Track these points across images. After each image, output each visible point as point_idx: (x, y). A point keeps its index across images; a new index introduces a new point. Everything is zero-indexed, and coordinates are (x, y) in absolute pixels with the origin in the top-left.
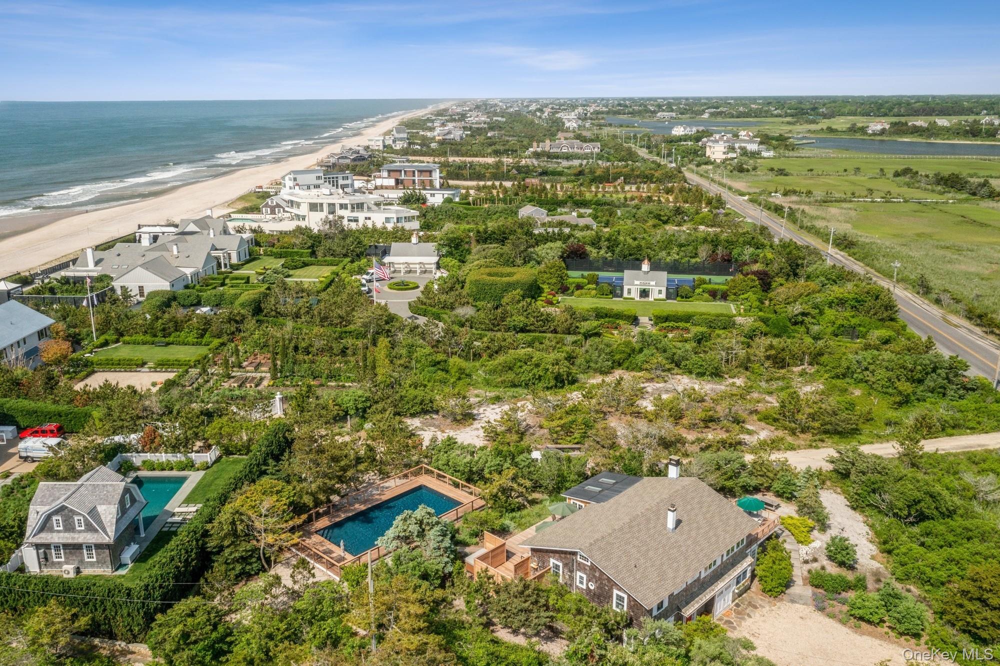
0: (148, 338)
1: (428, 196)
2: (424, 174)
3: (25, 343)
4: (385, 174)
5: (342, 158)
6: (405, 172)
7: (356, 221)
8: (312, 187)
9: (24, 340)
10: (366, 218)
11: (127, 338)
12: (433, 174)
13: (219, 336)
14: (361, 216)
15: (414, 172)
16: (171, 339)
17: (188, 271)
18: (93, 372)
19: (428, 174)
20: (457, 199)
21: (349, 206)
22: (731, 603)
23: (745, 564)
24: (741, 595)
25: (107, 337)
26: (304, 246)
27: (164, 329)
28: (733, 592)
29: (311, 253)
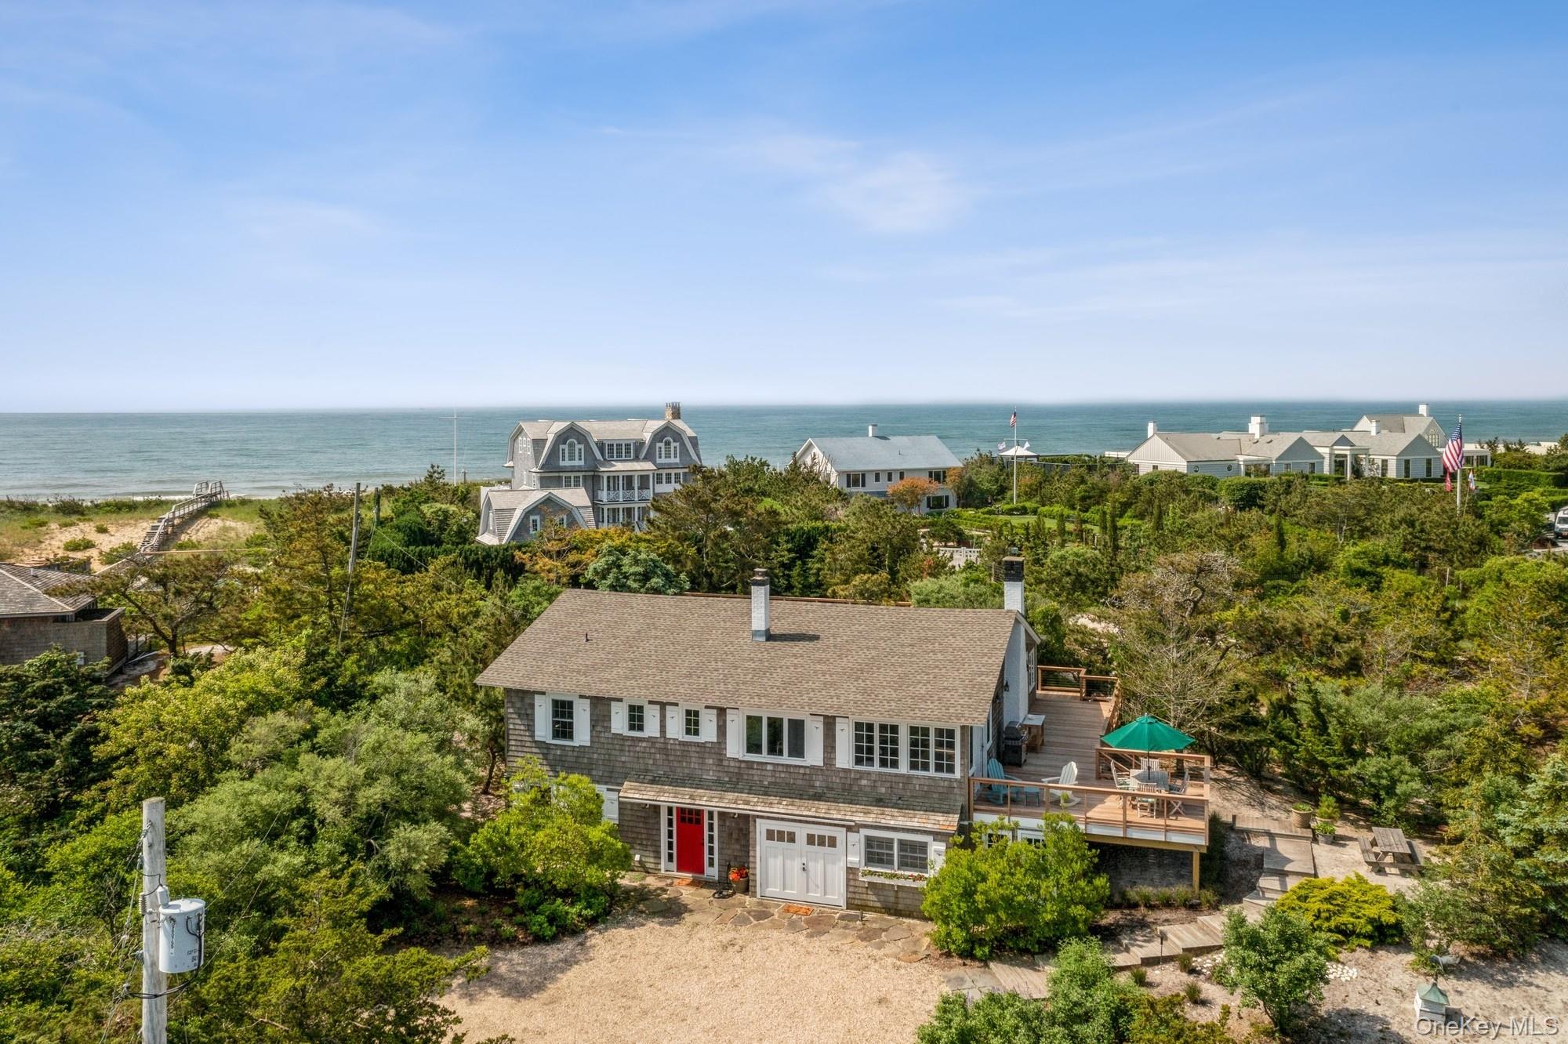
3: (902, 478)
9: (902, 475)
11: (1045, 508)
17: (1244, 458)
22: (842, 902)
23: (918, 820)
24: (898, 913)
25: (1028, 504)
26: (1552, 465)
27: (1083, 499)
28: (851, 871)
29: (1555, 477)
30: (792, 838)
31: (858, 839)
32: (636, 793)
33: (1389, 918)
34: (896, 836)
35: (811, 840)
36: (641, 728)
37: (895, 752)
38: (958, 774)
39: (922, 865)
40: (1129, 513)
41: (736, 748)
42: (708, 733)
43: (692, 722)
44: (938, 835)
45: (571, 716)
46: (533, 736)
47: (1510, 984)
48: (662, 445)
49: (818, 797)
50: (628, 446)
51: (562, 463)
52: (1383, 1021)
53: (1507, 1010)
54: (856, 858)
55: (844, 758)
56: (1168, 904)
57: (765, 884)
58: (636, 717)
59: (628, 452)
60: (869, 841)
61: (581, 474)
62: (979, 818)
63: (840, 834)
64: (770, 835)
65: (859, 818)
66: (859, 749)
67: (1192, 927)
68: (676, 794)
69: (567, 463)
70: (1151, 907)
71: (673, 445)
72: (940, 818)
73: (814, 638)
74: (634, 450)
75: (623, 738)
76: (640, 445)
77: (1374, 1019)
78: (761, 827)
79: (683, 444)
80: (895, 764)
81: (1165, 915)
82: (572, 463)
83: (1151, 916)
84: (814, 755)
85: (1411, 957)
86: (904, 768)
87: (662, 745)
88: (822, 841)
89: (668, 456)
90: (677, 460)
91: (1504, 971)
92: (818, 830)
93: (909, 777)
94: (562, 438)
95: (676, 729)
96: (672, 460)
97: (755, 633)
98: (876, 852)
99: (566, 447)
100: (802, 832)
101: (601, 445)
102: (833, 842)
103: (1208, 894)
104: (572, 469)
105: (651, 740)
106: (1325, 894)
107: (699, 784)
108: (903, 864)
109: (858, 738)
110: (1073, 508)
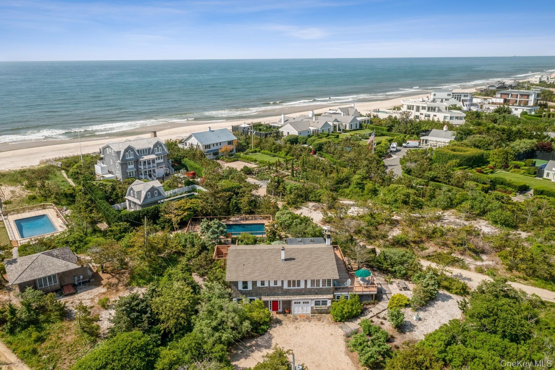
0: (269, 152)
1: (513, 110)
2: (524, 96)
3: (220, 145)
4: (499, 96)
5: (492, 86)
6: (512, 95)
7: (429, 116)
8: (444, 100)
9: (220, 144)
10: (434, 116)
11: (263, 151)
12: (530, 97)
13: (293, 156)
14: (432, 114)
15: (517, 95)
16: (276, 154)
17: (312, 128)
18: (237, 160)
19: (526, 97)
20: (533, 113)
21: (427, 108)
22: (310, 313)
23: (325, 297)
24: (321, 313)
25: (257, 149)
26: (387, 126)
27: (275, 149)
28: (312, 307)
29: (388, 129)
30: (300, 303)
31: (313, 302)
32: (264, 298)
33: (408, 303)
34: (321, 300)
35: (304, 303)
36: (264, 285)
37: (319, 284)
38: (332, 286)
39: (326, 304)
40: (289, 155)
41: (286, 286)
42: (279, 284)
43: (276, 282)
44: (329, 299)
45: (247, 284)
46: (238, 289)
47: (426, 311)
48: (156, 148)
49: (304, 294)
50: (146, 150)
51: (127, 158)
52: (410, 322)
53: (427, 316)
54: (313, 305)
55: (309, 286)
56: (370, 304)
57: (294, 312)
58: (263, 283)
59: (146, 152)
60: (316, 302)
61: (133, 161)
62: (335, 294)
63: (310, 301)
64: (295, 303)
65: (314, 298)
66: (312, 284)
67: (375, 308)
68: (274, 298)
69: (128, 158)
70: (367, 305)
71: (159, 148)
72: (329, 295)
73: (294, 259)
74: (149, 151)
75: (260, 287)
76: (150, 149)
77: (409, 322)
78: (293, 302)
79: (162, 147)
80: (319, 286)
81: (369, 306)
82: (130, 158)
83: (368, 307)
84: (302, 286)
85: (411, 309)
86: (321, 286)
87: (269, 288)
88: (306, 303)
89: (158, 151)
90: (161, 152)
91: (424, 308)
92: (305, 301)
93: (322, 288)
94: (126, 151)
95: (272, 284)
96: (160, 152)
97: (282, 260)
98: (317, 303)
99: (128, 153)
100: (302, 302)
101: (138, 151)
102: (308, 303)
103: (376, 301)
104: (131, 160)
105: (267, 287)
106: (397, 299)
107: (278, 295)
108: (322, 304)
109: (312, 282)
110: (271, 152)
